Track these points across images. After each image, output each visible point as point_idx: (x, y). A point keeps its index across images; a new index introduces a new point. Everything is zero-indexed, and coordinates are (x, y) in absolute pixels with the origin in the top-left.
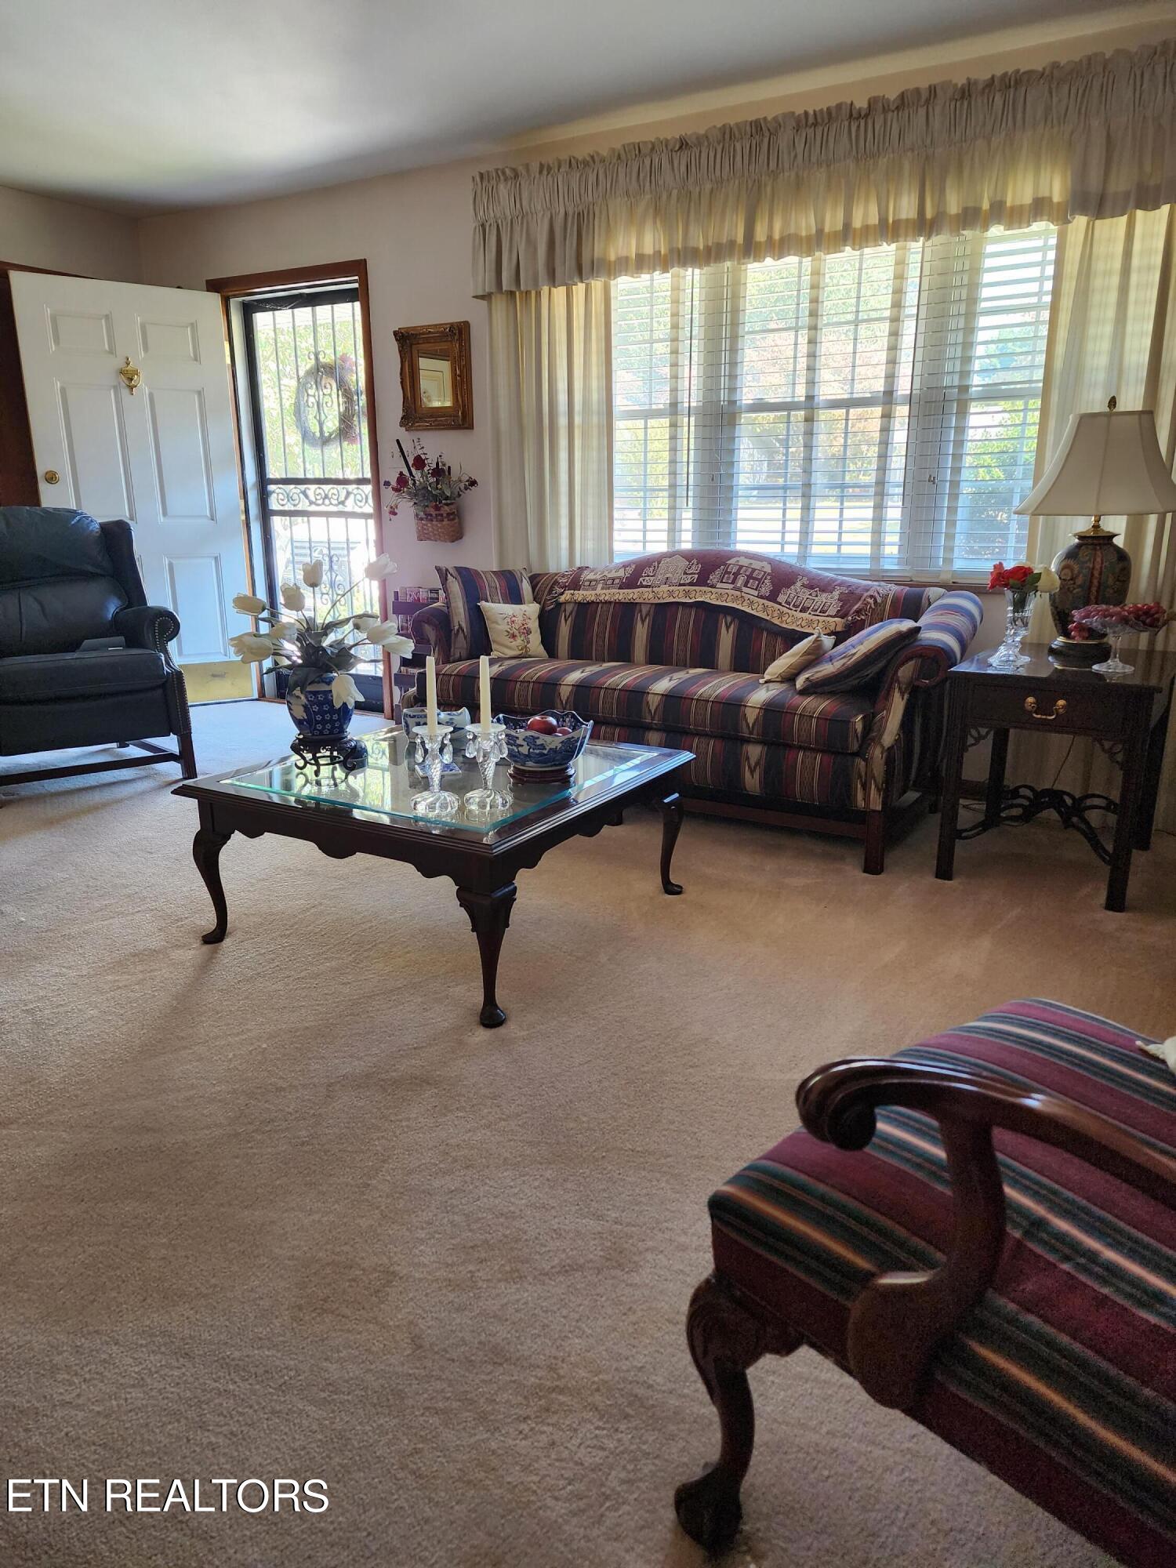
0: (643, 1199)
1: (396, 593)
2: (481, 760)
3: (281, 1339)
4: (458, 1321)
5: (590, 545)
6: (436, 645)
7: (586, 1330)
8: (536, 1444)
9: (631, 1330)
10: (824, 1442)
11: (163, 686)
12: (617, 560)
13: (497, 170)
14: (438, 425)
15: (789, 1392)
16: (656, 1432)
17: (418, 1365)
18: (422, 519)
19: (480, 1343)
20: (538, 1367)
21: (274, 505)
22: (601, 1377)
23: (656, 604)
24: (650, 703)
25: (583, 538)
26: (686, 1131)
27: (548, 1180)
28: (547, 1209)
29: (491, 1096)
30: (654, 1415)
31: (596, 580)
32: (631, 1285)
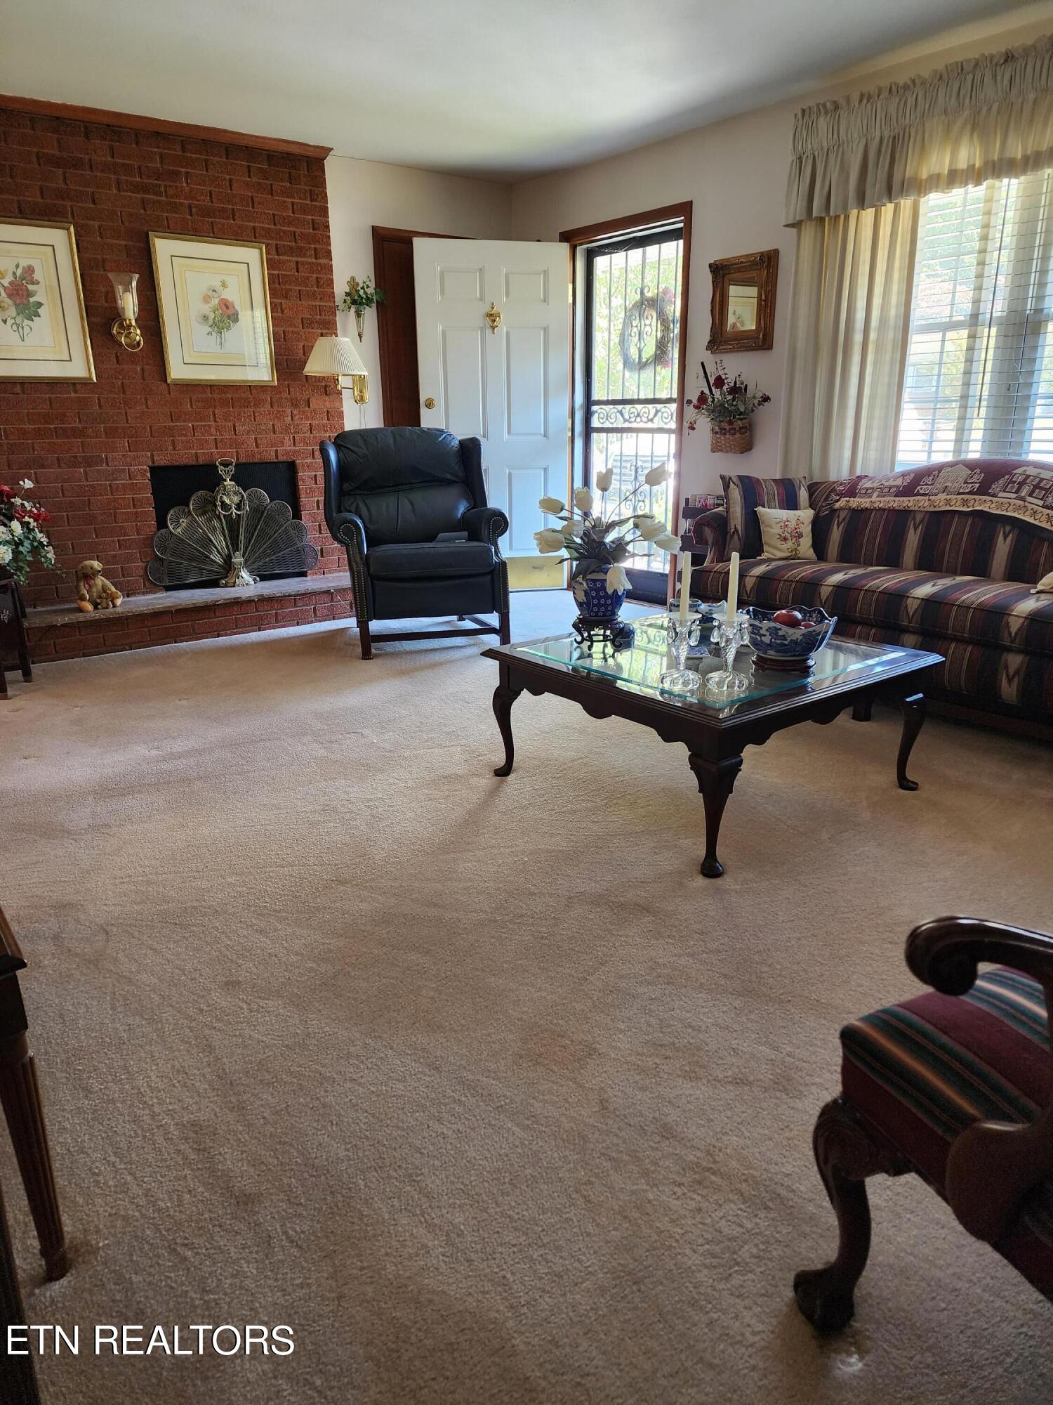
0: (819, 1043)
1: (687, 500)
2: (723, 645)
3: (504, 1075)
4: (640, 1097)
5: (872, 455)
6: (713, 544)
7: (745, 1132)
8: (685, 1206)
9: (785, 1143)
10: (948, 1281)
11: (492, 573)
12: (899, 469)
13: (818, 105)
14: (740, 347)
15: (924, 1232)
16: (791, 1228)
17: (602, 1120)
18: (716, 433)
19: (654, 1118)
20: (699, 1149)
21: (595, 423)
22: (751, 1171)
23: (932, 512)
24: (909, 606)
25: (866, 449)
26: (872, 995)
27: (735, 1008)
28: (730, 1031)
29: (699, 932)
30: (792, 1213)
31: (872, 488)
32: (793, 1108)
